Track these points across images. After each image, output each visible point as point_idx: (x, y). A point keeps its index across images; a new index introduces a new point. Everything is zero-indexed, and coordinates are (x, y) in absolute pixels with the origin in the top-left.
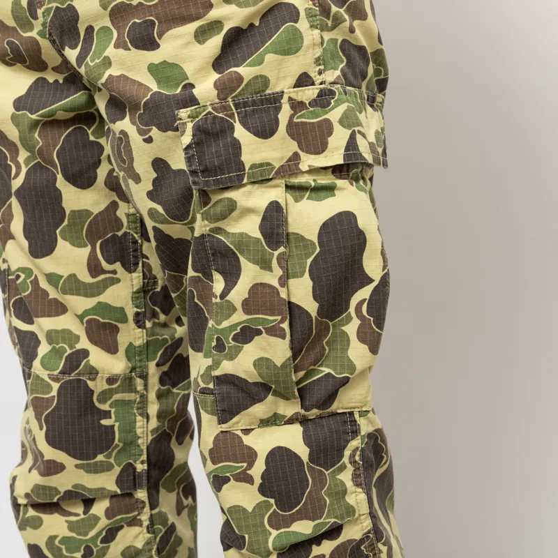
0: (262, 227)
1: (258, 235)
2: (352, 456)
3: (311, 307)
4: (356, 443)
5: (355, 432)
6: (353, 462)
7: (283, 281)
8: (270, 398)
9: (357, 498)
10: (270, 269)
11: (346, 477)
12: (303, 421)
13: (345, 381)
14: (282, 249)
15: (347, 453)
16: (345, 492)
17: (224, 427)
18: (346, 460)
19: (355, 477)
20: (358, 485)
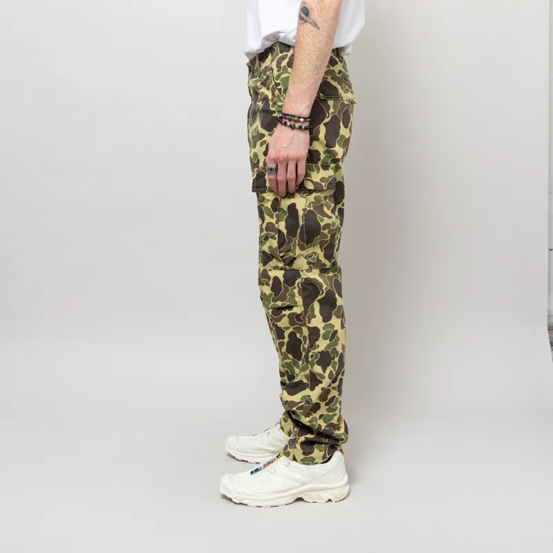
0: (271, 206)
1: (270, 207)
2: (298, 284)
3: (285, 231)
4: (299, 280)
5: (299, 276)
6: (298, 286)
7: (277, 222)
8: (274, 260)
9: (299, 299)
10: (273, 218)
11: (296, 291)
12: (285, 270)
13: (295, 259)
14: (277, 212)
15: (297, 283)
16: (295, 296)
17: (264, 268)
18: (296, 285)
19: (299, 292)
20: (300, 295)
